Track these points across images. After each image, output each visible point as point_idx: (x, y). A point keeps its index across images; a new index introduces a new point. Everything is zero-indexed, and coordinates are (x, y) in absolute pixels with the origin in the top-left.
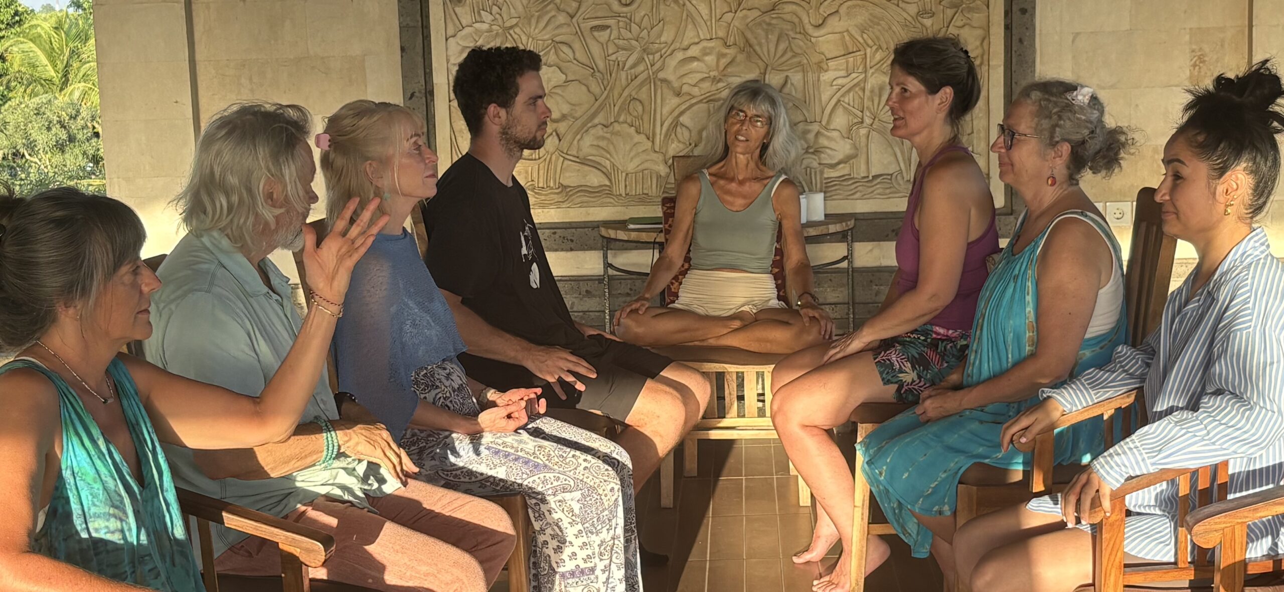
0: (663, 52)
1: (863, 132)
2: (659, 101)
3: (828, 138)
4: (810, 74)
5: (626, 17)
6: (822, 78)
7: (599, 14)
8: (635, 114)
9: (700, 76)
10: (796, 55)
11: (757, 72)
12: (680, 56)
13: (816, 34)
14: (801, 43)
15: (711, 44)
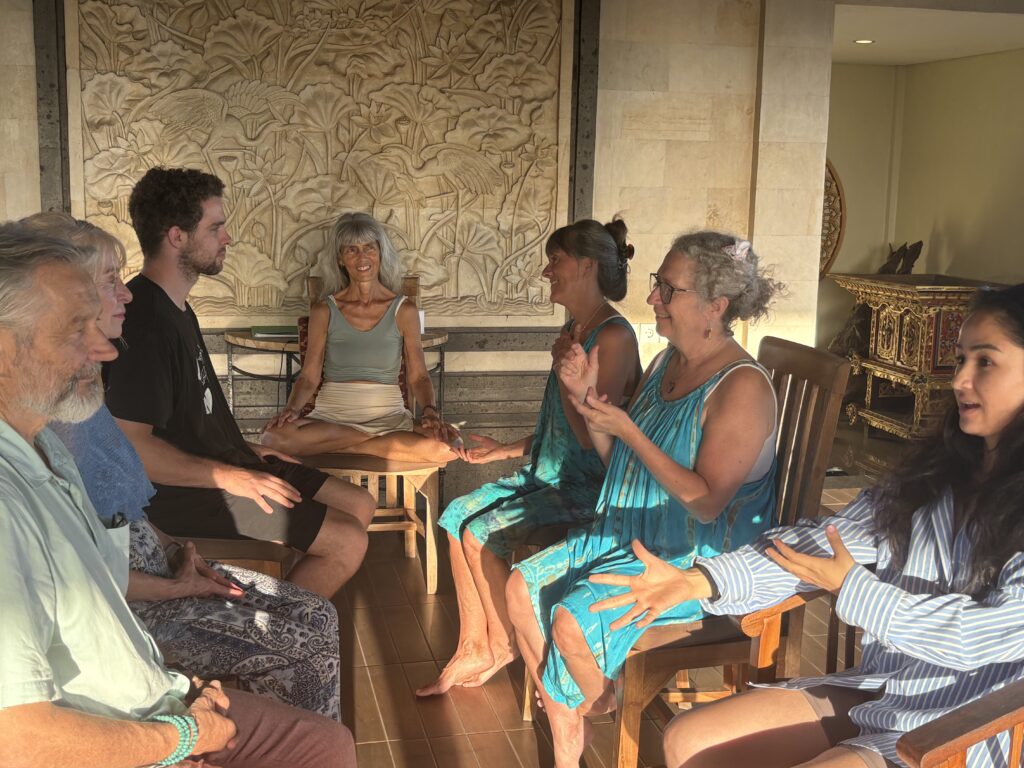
0: (284, 182)
1: (454, 260)
2: (280, 225)
3: (425, 264)
4: (411, 210)
5: (251, 150)
6: (421, 213)
7: (226, 146)
8: (259, 236)
9: (317, 206)
10: (399, 193)
11: (367, 205)
12: (299, 187)
13: (417, 175)
14: (405, 183)
15: (327, 179)
